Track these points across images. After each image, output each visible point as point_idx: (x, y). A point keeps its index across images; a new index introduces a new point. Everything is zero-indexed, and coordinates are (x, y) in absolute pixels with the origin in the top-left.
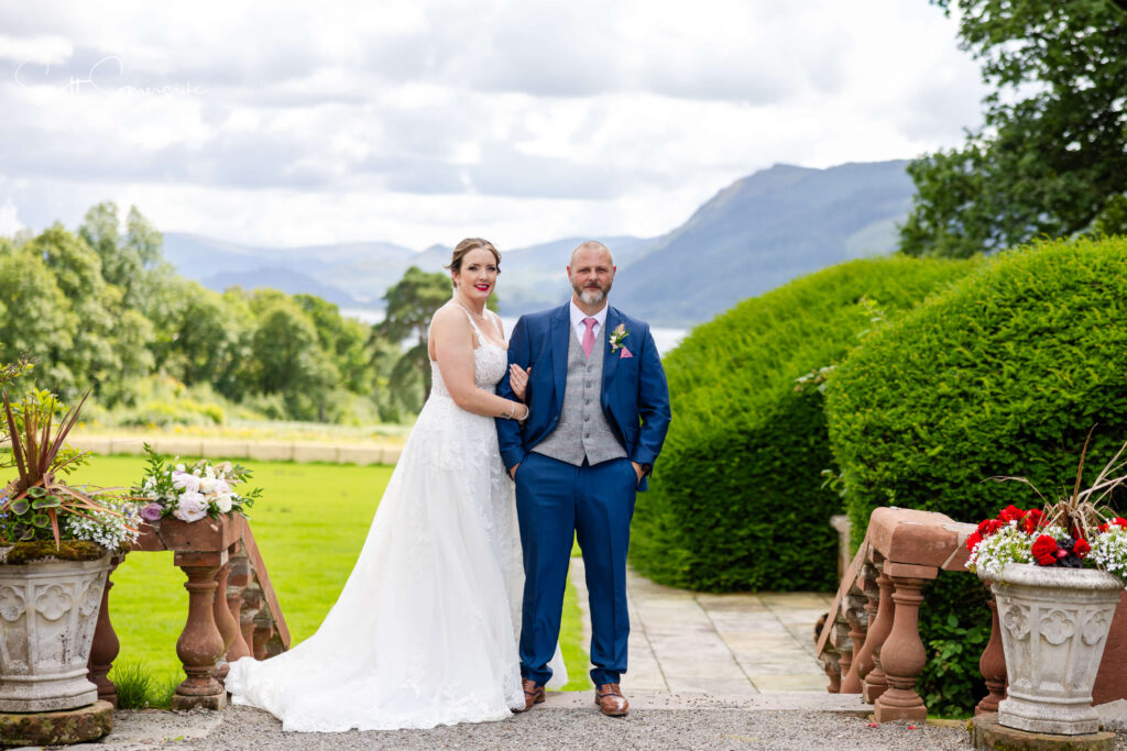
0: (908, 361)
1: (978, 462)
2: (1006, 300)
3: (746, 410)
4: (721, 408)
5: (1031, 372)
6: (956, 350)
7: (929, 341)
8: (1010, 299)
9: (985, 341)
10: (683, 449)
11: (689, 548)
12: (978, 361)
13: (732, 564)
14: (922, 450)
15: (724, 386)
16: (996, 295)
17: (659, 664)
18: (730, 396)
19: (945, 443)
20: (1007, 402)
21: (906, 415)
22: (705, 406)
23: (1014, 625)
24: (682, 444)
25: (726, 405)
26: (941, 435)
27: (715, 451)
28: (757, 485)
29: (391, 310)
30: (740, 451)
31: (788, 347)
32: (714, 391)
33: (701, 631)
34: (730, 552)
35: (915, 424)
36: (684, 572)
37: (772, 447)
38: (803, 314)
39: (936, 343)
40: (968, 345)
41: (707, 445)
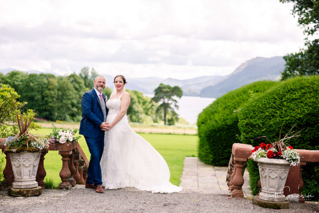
0: (259, 107)
1: (275, 133)
2: (285, 91)
3: (227, 120)
4: (221, 119)
5: (290, 110)
6: (271, 104)
7: (265, 102)
8: (286, 91)
9: (279, 102)
10: (211, 129)
11: (212, 155)
12: (276, 107)
13: (224, 159)
14: (261, 130)
15: (222, 113)
16: (283, 90)
17: (198, 184)
18: (223, 116)
19: (267, 128)
20: (283, 117)
21: (257, 121)
22: (217, 119)
23: (263, 173)
24: (211, 128)
25: (223, 118)
26: (266, 126)
27: (219, 130)
28: (230, 139)
29: (156, 94)
30: (225, 130)
31: (239, 104)
32: (220, 114)
33: (212, 176)
34: (223, 156)
35: (259, 123)
36: (211, 161)
37: (234, 129)
38: (243, 95)
39: (266, 102)
40: (274, 103)
41: (217, 128)
